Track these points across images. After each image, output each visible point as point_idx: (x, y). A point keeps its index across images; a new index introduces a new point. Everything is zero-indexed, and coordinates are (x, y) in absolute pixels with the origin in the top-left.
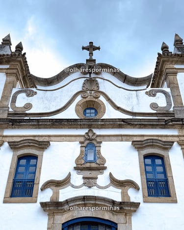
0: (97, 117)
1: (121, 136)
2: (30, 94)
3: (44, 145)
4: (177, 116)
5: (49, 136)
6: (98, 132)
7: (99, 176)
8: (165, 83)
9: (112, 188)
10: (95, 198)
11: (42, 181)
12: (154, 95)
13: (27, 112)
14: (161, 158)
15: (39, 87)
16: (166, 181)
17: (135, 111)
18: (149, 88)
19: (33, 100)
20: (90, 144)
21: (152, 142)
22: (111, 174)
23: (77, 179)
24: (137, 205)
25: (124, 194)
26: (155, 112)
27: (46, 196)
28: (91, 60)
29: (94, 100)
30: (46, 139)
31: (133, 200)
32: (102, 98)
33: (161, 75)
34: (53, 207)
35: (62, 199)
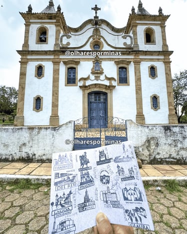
0: (99, 50)
1: (110, 59)
2: (69, 37)
3: (77, 63)
4: (134, 49)
5: (79, 59)
6: (100, 57)
7: (101, 76)
8: (131, 31)
9: (106, 80)
10: (99, 84)
11: (79, 78)
12: (126, 38)
13: (68, 47)
14: (126, 68)
15: (72, 33)
16: (127, 78)
17: (117, 46)
18: (124, 34)
19: (70, 40)
20: (97, 62)
21: (122, 61)
22: (105, 75)
23: (92, 77)
24: (115, 87)
25: (110, 83)
26: (125, 47)
27: (81, 84)
28: (96, 17)
29: (98, 40)
30: (78, 60)
31: (113, 85)
32: (102, 40)
33: (130, 26)
34: (84, 87)
35: (87, 85)
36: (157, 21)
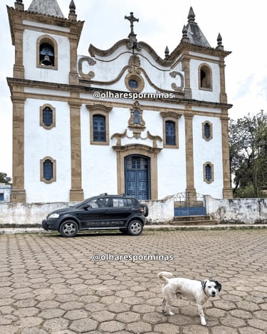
1: (154, 107)
2: (92, 63)
4: (186, 97)
5: (111, 102)
6: (141, 103)
7: (142, 132)
9: (148, 139)
10: (141, 145)
11: (111, 135)
12: (175, 77)
13: (92, 79)
14: (174, 123)
15: (96, 57)
16: (175, 137)
17: (162, 88)
19: (95, 69)
20: (136, 111)
21: (170, 114)
22: (148, 132)
23: (130, 133)
24: (160, 149)
25: (154, 143)
26: (173, 90)
27: (114, 143)
28: (132, 35)
29: (137, 75)
31: (159, 147)
32: (142, 74)
34: (118, 149)
35: (123, 144)
36: (214, 55)
